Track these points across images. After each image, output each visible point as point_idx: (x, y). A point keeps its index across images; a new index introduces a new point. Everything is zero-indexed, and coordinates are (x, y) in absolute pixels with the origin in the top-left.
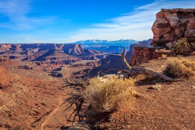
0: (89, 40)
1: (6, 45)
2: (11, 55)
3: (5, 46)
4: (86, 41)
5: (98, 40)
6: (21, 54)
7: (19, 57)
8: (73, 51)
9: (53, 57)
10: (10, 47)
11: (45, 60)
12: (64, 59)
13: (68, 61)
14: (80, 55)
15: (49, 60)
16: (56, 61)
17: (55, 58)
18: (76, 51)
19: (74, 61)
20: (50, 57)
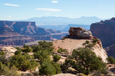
8: (25, 30)
12: (15, 39)
13: (20, 41)
14: (34, 34)
16: (5, 41)
17: (5, 38)
18: (29, 30)
19: (26, 42)
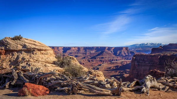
0: (144, 44)
1: (75, 47)
2: (76, 54)
3: (73, 48)
4: (140, 45)
5: (152, 44)
6: (83, 54)
7: (81, 56)
8: (120, 53)
9: (102, 57)
10: (77, 49)
11: (96, 59)
12: (109, 59)
15: (98, 59)
16: (103, 59)
18: (123, 53)
20: (100, 57)
